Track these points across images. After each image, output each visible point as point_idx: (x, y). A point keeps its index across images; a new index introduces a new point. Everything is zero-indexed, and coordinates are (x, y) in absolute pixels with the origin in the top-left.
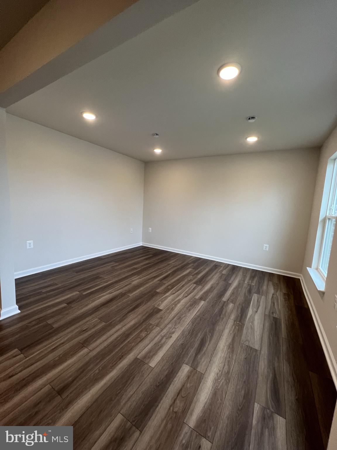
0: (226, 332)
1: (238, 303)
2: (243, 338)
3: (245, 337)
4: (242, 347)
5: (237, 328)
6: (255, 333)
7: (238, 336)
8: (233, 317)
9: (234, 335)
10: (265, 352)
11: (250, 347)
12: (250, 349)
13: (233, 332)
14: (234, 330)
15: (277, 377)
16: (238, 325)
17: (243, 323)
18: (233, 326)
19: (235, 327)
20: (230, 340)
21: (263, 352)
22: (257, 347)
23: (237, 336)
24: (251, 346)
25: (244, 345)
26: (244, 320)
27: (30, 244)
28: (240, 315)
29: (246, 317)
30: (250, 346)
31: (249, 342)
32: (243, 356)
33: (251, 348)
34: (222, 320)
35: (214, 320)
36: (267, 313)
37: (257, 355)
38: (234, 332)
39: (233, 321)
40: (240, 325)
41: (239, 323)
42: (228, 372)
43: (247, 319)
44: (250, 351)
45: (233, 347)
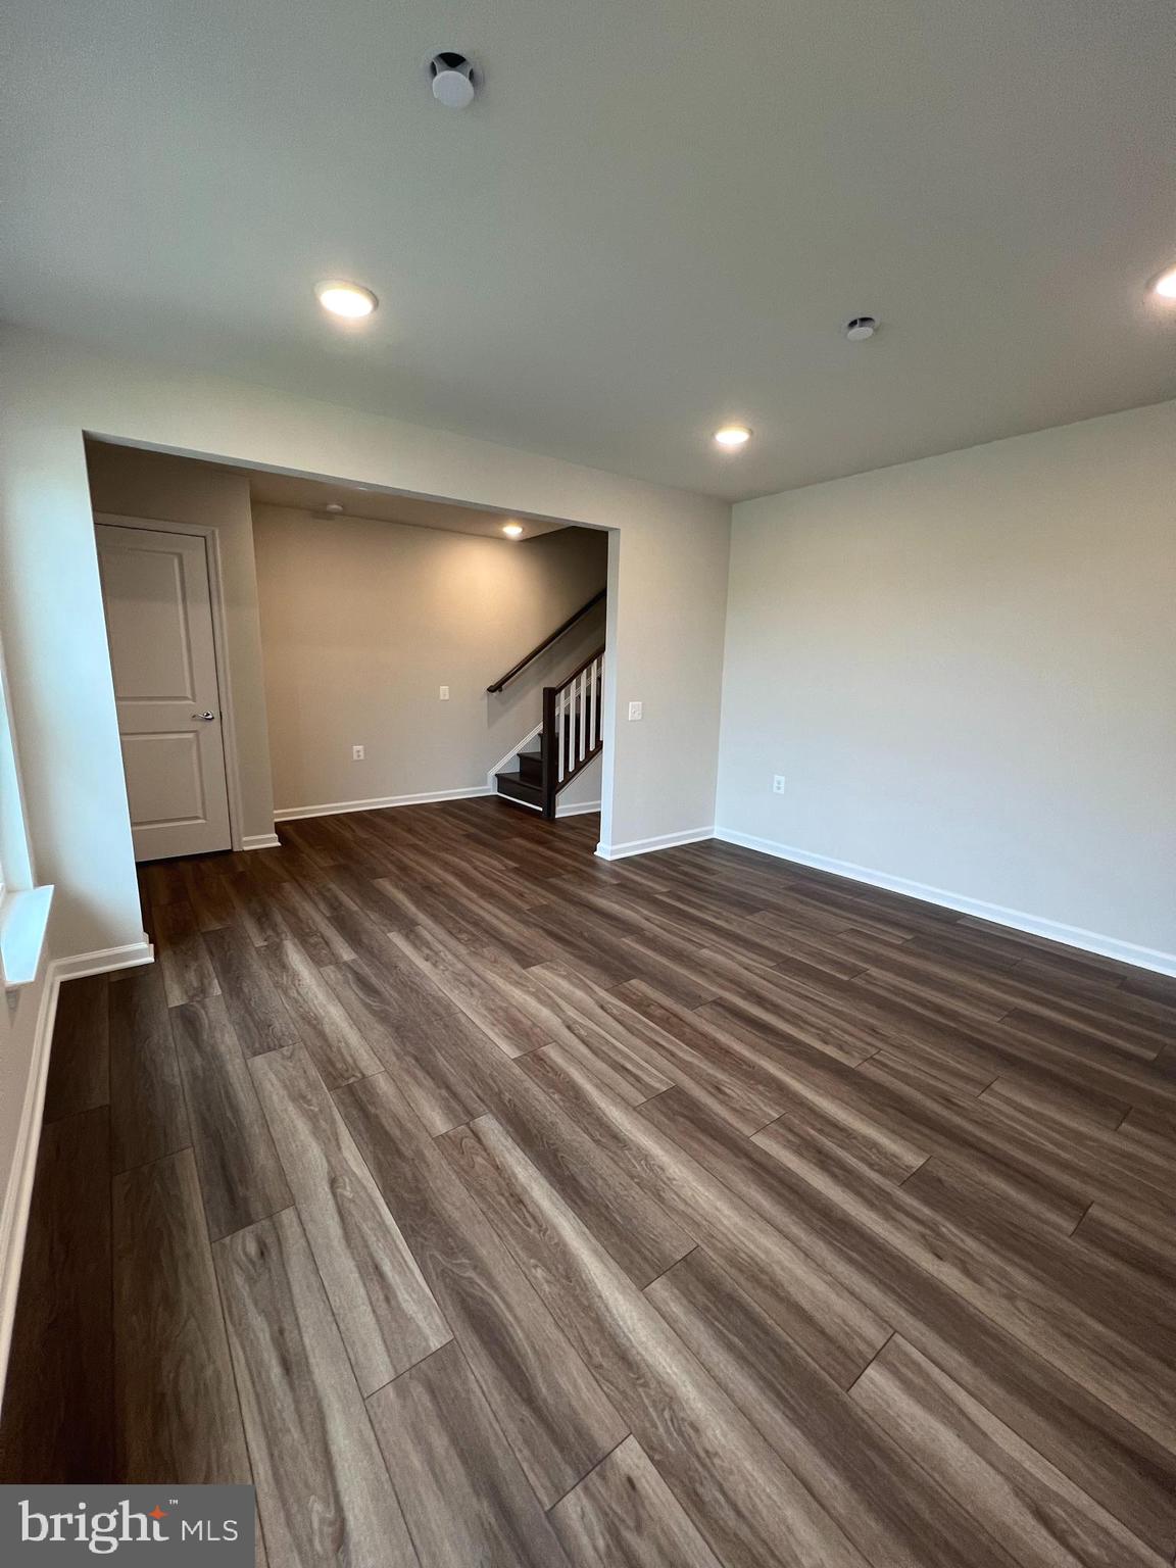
0: (353, 1037)
1: (432, 1154)
2: (304, 1055)
3: (300, 1060)
4: (292, 1036)
5: (339, 1065)
6: (283, 1092)
7: (319, 1050)
8: (383, 1085)
9: (330, 1046)
10: (234, 1067)
11: (275, 1049)
12: (272, 1045)
13: (339, 1049)
14: (342, 1054)
15: (191, 1043)
16: (346, 1075)
17: (339, 1091)
18: (355, 1061)
19: (345, 1061)
20: (327, 1029)
21: (238, 1061)
22: (259, 1062)
23: (321, 1047)
24: (272, 1054)
25: (291, 1042)
26: (341, 1103)
27: (779, 783)
28: (372, 1110)
29: (346, 1117)
30: (274, 1052)
31: (284, 1057)
32: (278, 1025)
33: (270, 1049)
34: (397, 1055)
35: (411, 1035)
36: (287, 1216)
37: (248, 1047)
38: (334, 1049)
39: (369, 1073)
40: (340, 1081)
41: (348, 1079)
42: (285, 993)
43: (338, 1117)
44: (268, 1043)
45: (309, 1023)
